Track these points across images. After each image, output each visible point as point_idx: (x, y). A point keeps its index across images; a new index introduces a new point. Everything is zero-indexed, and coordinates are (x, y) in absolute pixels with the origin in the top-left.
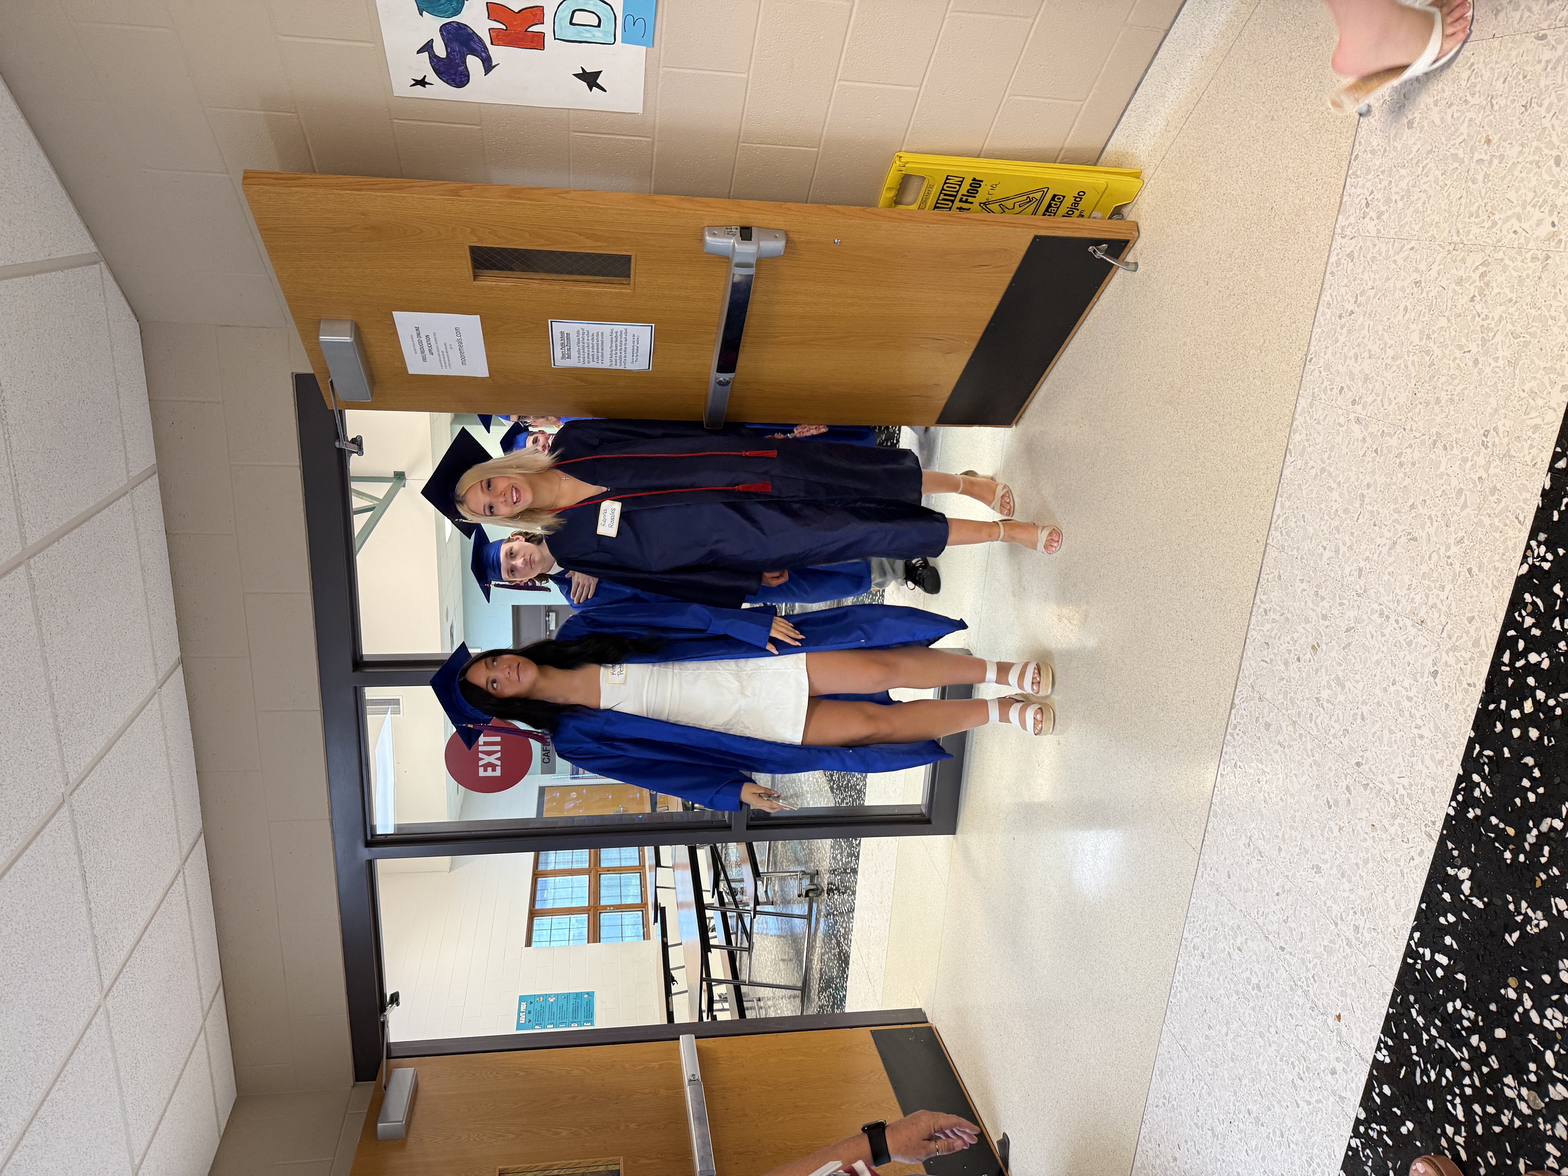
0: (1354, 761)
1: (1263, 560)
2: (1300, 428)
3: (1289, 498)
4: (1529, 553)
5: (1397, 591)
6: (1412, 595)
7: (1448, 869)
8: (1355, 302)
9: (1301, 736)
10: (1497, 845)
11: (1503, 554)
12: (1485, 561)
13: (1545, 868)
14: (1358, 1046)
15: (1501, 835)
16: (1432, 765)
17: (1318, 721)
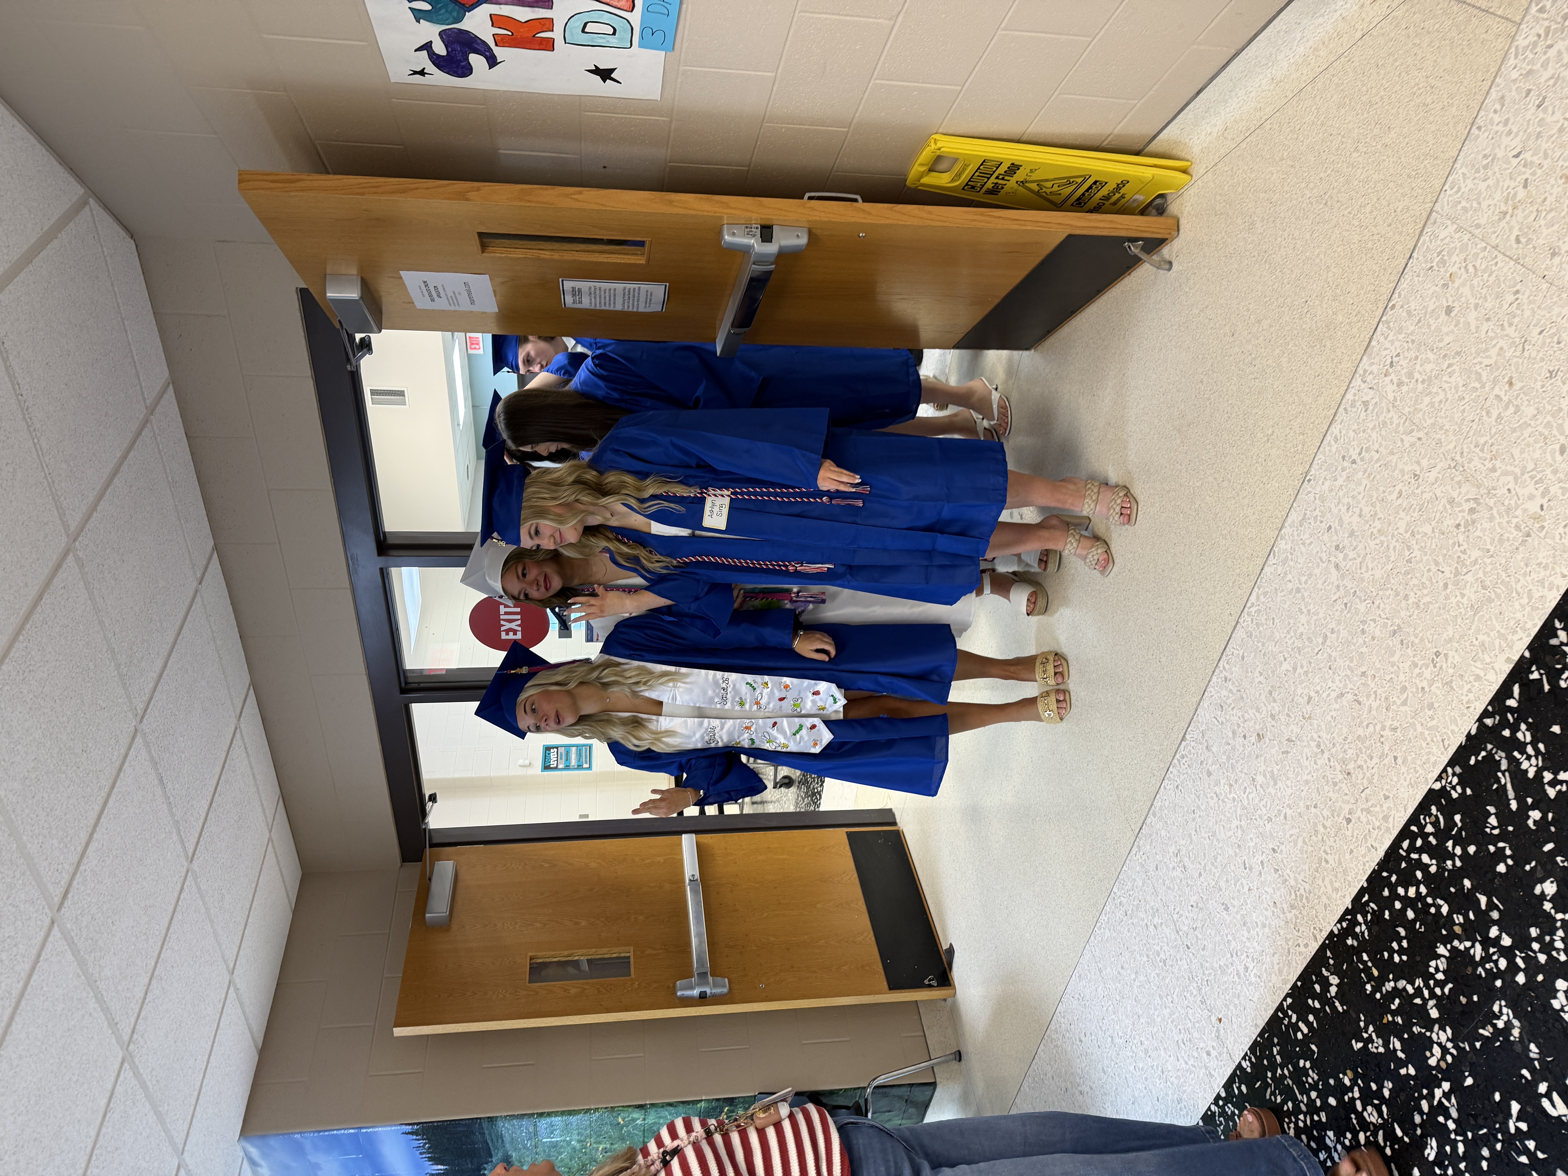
0: (1271, 846)
1: (1232, 633)
2: (1287, 537)
3: (1265, 593)
4: (1444, 775)
5: (1335, 735)
6: (1346, 746)
7: (1324, 969)
8: (1360, 454)
9: (1234, 799)
10: (1363, 975)
11: (1424, 763)
12: (1409, 758)
13: (1394, 1013)
14: (1230, 1048)
15: (1367, 970)
16: (1330, 890)
17: (1250, 796)
